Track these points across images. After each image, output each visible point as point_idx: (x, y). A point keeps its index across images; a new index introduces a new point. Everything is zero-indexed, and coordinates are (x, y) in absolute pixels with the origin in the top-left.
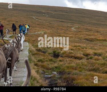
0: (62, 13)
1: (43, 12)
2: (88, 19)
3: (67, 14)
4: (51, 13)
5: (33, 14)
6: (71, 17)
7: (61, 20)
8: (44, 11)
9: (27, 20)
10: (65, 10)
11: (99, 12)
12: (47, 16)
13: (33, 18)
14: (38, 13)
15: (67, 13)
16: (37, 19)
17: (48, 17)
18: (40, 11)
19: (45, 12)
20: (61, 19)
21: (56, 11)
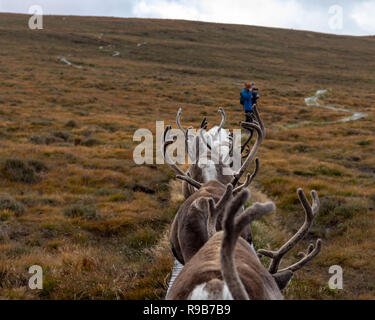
0: (171, 41)
1: (96, 40)
2: (281, 61)
3: (190, 43)
4: (129, 43)
5: (59, 48)
6: (214, 54)
7: (181, 68)
8: (100, 36)
9: (31, 67)
10: (180, 32)
11: (309, 35)
12: (118, 54)
13: (58, 62)
14: (76, 42)
15: (192, 40)
16: (79, 64)
17: (120, 56)
18: (84, 37)
19: (105, 40)
20: (177, 62)
21: (146, 34)
